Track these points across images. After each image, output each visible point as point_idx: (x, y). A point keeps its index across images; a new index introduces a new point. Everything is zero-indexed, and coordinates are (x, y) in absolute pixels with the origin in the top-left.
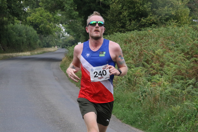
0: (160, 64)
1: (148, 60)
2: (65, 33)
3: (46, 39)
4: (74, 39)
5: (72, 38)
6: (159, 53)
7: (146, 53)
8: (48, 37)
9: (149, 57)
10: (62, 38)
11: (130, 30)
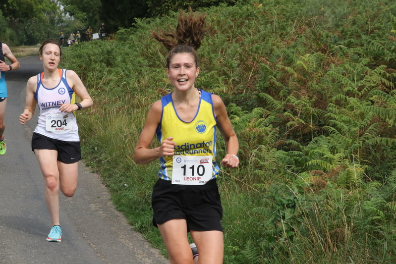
0: (313, 100)
1: (272, 86)
2: (66, 14)
3: (26, 27)
4: (85, 26)
5: (80, 25)
6: (305, 67)
7: (268, 67)
8: (29, 24)
9: (275, 76)
10: (59, 25)
11: (208, 5)
